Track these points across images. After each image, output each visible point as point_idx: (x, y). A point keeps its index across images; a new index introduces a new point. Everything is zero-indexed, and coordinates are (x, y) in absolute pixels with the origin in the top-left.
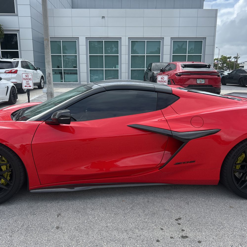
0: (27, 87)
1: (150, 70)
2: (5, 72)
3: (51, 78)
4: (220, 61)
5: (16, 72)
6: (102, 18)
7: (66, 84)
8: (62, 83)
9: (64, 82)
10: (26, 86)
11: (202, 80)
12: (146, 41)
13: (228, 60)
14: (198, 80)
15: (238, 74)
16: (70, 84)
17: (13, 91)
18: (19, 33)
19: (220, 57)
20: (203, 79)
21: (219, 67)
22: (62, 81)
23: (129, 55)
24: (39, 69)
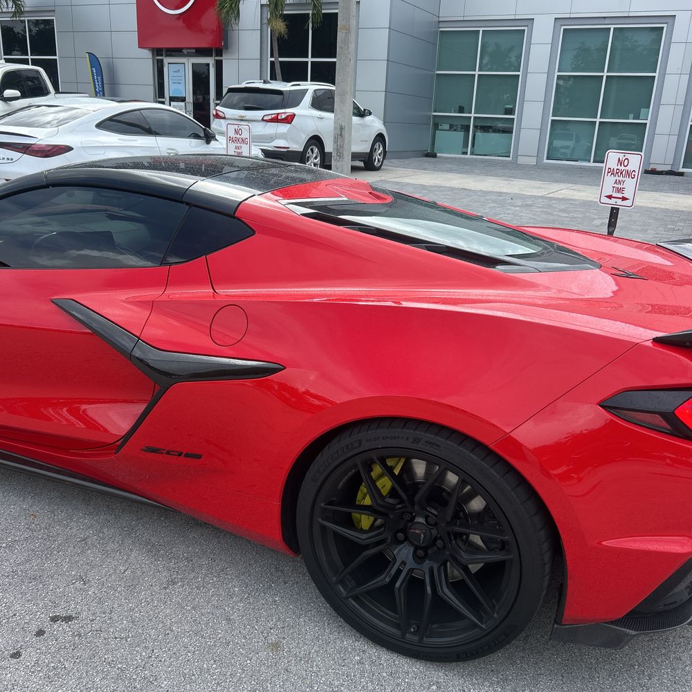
2: (263, 120)
3: (343, 140)
5: (289, 119)
7: (476, 160)
8: (464, 156)
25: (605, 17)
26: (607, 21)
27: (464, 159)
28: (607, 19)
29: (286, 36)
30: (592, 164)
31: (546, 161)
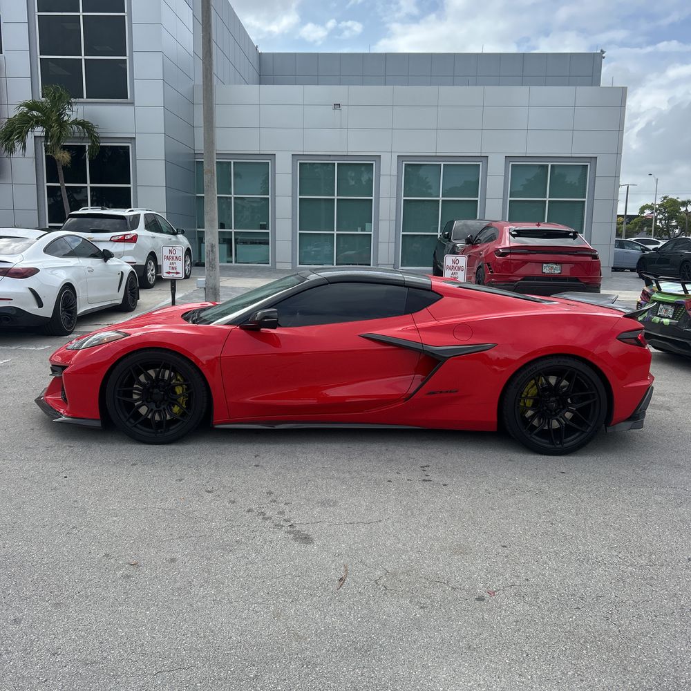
0: (171, 275)
1: (448, 237)
2: (111, 240)
3: (215, 255)
4: (661, 211)
5: (134, 239)
6: (334, 108)
7: (241, 267)
8: (229, 264)
9: (236, 262)
10: (169, 273)
11: (554, 266)
12: (442, 163)
13: (683, 209)
14: (545, 265)
15: (677, 253)
16: (250, 268)
17: (131, 283)
18: (135, 144)
19: (659, 202)
20: (556, 263)
21: (657, 228)
22: (229, 259)
23: (398, 198)
24: (183, 233)
25: (330, 156)
26: (332, 158)
31: (299, 266)
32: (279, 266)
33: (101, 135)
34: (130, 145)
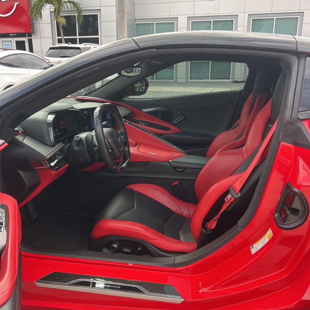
9: (156, 79)
12: (275, 18)
16: (163, 82)
18: (101, 13)
22: (153, 77)
25: (209, 16)
26: (210, 18)
27: (153, 81)
28: (209, 17)
29: (66, 26)
30: (210, 80)
31: (190, 80)
32: (179, 80)
33: (83, 9)
34: (98, 14)
